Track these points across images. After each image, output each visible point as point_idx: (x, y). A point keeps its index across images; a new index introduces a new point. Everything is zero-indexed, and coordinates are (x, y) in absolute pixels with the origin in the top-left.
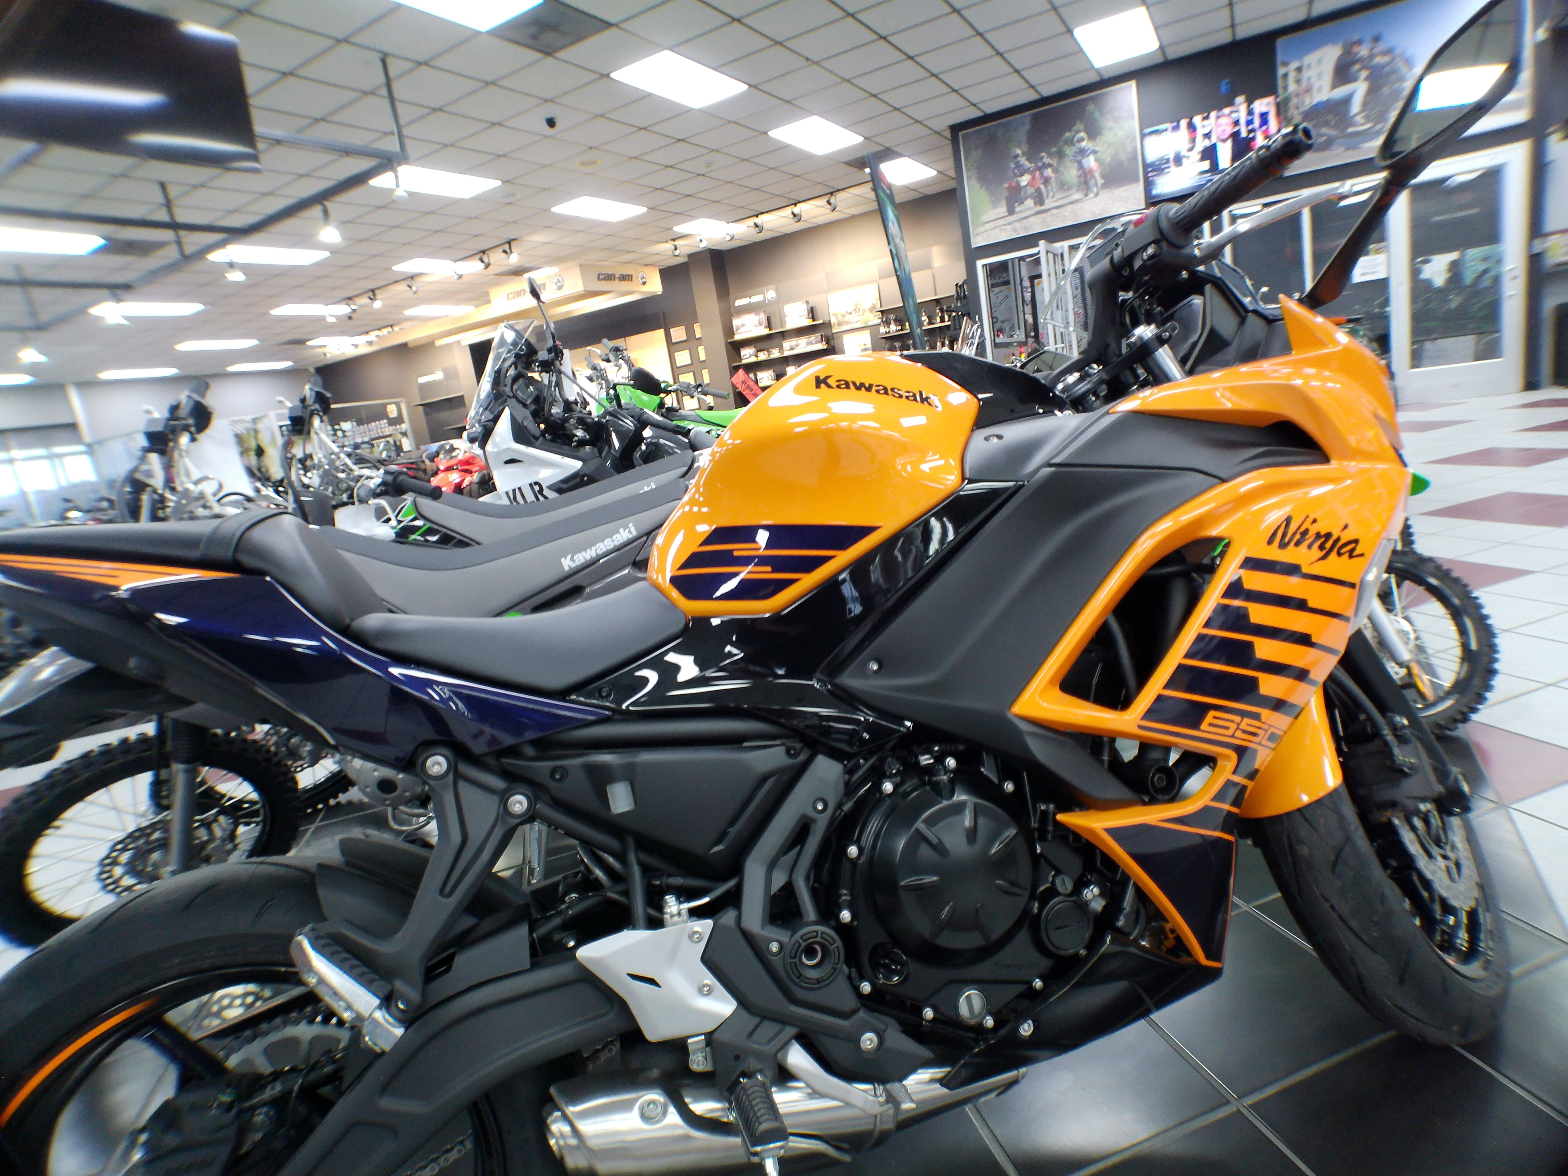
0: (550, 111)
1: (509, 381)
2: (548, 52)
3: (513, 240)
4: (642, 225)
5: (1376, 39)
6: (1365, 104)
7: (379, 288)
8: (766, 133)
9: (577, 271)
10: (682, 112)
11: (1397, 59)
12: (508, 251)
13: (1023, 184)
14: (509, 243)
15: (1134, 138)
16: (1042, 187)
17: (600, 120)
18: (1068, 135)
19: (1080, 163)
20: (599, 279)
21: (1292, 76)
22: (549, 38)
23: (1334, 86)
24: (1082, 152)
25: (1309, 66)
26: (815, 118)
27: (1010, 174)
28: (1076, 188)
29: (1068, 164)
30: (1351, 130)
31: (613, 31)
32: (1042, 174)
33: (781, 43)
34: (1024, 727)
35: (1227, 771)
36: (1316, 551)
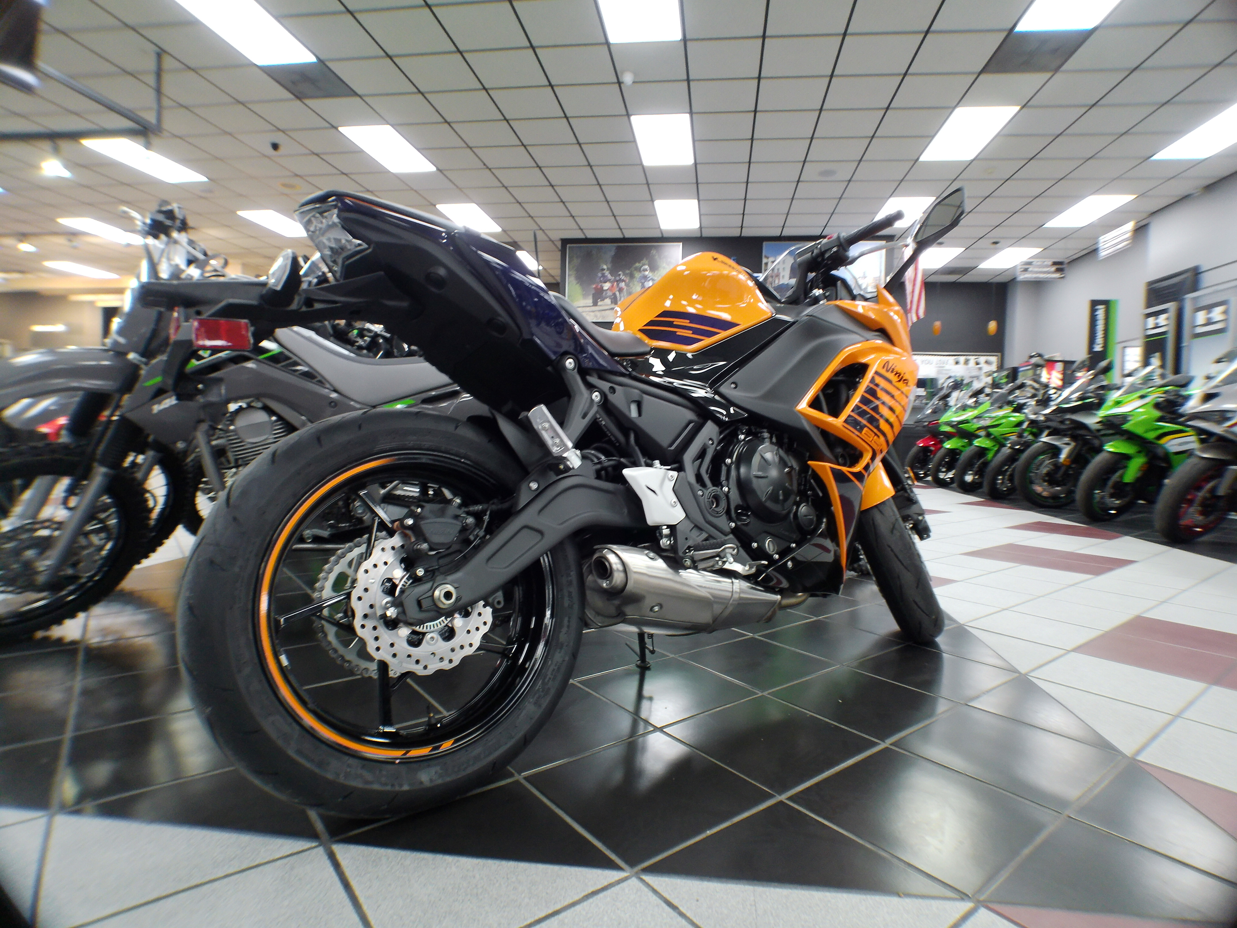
0: (278, 138)
2: (299, 97)
8: (435, 205)
10: (382, 172)
13: (605, 288)
16: (617, 293)
17: (314, 156)
19: (643, 283)
21: (770, 265)
22: (305, 88)
24: (645, 278)
26: (473, 206)
31: (356, 99)
32: (618, 285)
33: (471, 148)
34: (801, 417)
35: (867, 458)
36: (896, 378)
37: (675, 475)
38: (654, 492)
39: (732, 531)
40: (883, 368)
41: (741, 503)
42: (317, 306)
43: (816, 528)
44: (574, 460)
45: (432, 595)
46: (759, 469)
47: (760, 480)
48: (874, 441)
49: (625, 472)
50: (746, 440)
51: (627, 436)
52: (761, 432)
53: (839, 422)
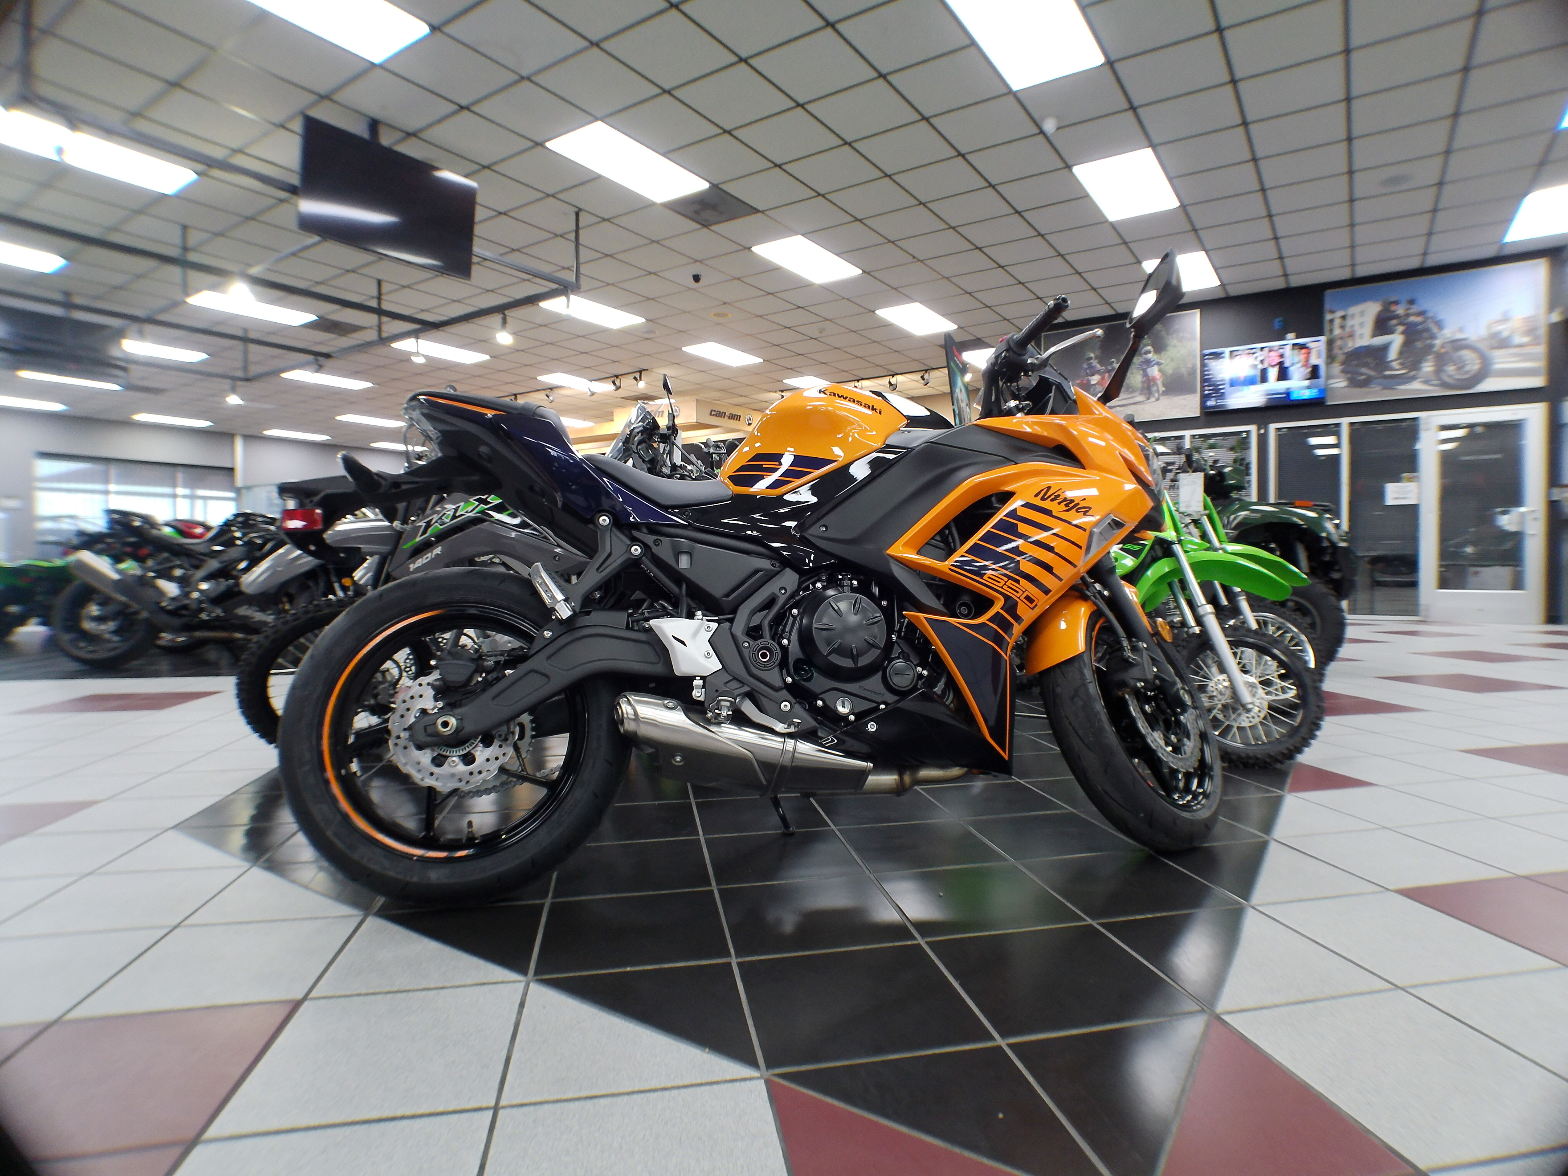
0: (697, 269)
1: (635, 443)
2: (705, 225)
3: (644, 370)
4: (756, 374)
5: (1412, 302)
6: (1401, 353)
9: (694, 405)
10: (804, 286)
11: (1429, 321)
12: (638, 378)
13: (1093, 382)
14: (640, 372)
15: (1195, 356)
19: (1144, 371)
20: (710, 414)
21: (1337, 322)
22: (708, 215)
23: (1374, 335)
24: (1148, 362)
25: (1353, 316)
26: (917, 305)
27: (1083, 373)
28: (1140, 392)
29: (1135, 371)
30: (1388, 373)
31: (759, 215)
33: (893, 242)
34: (892, 562)
35: (997, 608)
36: (1062, 507)
37: (714, 626)
38: (683, 643)
39: (787, 686)
40: (1036, 496)
41: (802, 657)
43: (914, 689)
44: (564, 612)
45: (435, 723)
46: (825, 621)
47: (824, 632)
48: (1009, 587)
49: (653, 622)
50: (825, 588)
51: (680, 587)
52: (841, 579)
53: (944, 566)
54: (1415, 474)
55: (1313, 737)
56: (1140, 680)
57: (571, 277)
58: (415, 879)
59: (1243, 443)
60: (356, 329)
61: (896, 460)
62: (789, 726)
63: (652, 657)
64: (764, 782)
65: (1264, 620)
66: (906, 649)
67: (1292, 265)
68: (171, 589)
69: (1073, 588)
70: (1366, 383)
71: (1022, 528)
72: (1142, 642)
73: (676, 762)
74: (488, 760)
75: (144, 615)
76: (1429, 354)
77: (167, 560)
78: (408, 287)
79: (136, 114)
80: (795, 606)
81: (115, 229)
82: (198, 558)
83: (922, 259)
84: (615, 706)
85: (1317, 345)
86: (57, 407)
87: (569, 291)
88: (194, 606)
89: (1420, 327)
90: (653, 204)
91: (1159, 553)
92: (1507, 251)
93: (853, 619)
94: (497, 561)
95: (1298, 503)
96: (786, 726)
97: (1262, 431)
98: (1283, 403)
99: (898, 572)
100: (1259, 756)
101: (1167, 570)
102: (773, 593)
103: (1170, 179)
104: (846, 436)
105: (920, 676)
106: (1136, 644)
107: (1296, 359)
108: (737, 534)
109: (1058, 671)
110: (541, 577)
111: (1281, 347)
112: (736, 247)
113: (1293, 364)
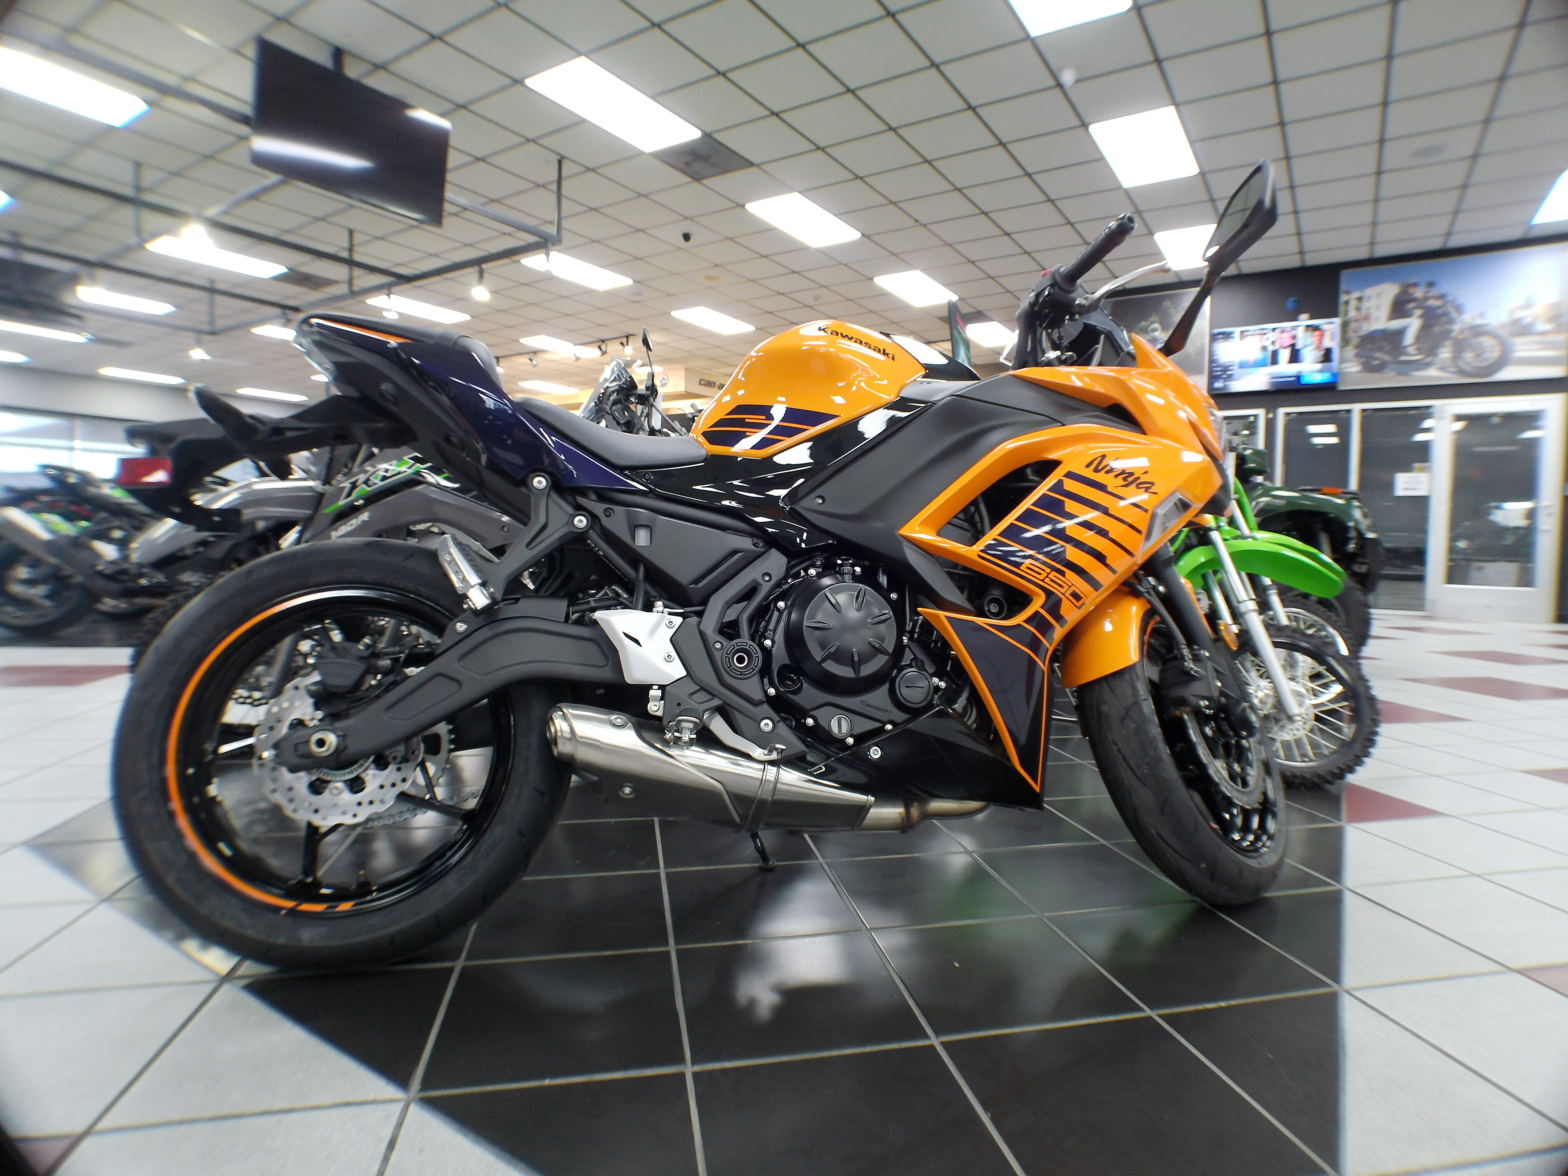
0: (688, 227)
1: (610, 403)
2: (697, 178)
3: (632, 335)
4: (748, 342)
5: (1431, 285)
6: (1419, 338)
7: (502, 357)
8: (872, 279)
9: (682, 373)
10: (800, 249)
11: (1448, 305)
12: (625, 344)
14: (627, 337)
15: (1203, 336)
17: (728, 241)
18: (1143, 324)
20: (700, 384)
21: (1353, 304)
22: (698, 166)
23: (1391, 319)
25: (1369, 298)
26: (918, 274)
30: (1403, 358)
31: (754, 169)
33: (895, 204)
34: (905, 543)
35: (1037, 605)
36: (1120, 481)
37: (678, 620)
38: (636, 641)
39: (769, 700)
40: (1088, 466)
41: (788, 662)
42: (289, 434)
43: (929, 706)
44: (478, 599)
45: (308, 742)
46: (819, 617)
47: (818, 632)
48: (1052, 580)
49: (598, 615)
50: (820, 576)
51: (636, 569)
52: (841, 565)
53: (971, 552)
54: (1426, 464)
55: (1367, 755)
56: (1204, 698)
57: (552, 230)
58: (281, 941)
59: (1252, 426)
60: (328, 282)
61: (908, 420)
62: (771, 752)
63: (598, 659)
64: (738, 820)
65: (1295, 617)
66: (921, 656)
67: (1309, 242)
68: (108, 551)
69: (1125, 583)
70: (1379, 368)
71: (1070, 506)
72: (1204, 649)
73: (625, 794)
74: (382, 787)
75: (78, 579)
76: (1447, 340)
77: (105, 520)
78: (382, 238)
79: (72, 30)
80: (782, 597)
81: (61, 163)
82: (140, 520)
83: (924, 222)
84: (547, 721)
85: (1331, 326)
86: (19, 358)
87: (550, 245)
88: (134, 570)
89: (1439, 311)
90: (641, 153)
91: (1194, 540)
92: (1534, 233)
93: (853, 614)
94: (435, 530)
95: (1325, 490)
96: (766, 752)
97: (1271, 416)
98: (1292, 387)
99: (913, 557)
100: (1307, 776)
101: (1203, 560)
102: (755, 581)
103: (1192, 143)
104: (850, 384)
105: (937, 688)
106: (1197, 652)
107: (1310, 341)
108: (710, 504)
109: (1105, 685)
110: (450, 553)
111: (1294, 328)
112: (729, 204)
113: (1305, 347)
